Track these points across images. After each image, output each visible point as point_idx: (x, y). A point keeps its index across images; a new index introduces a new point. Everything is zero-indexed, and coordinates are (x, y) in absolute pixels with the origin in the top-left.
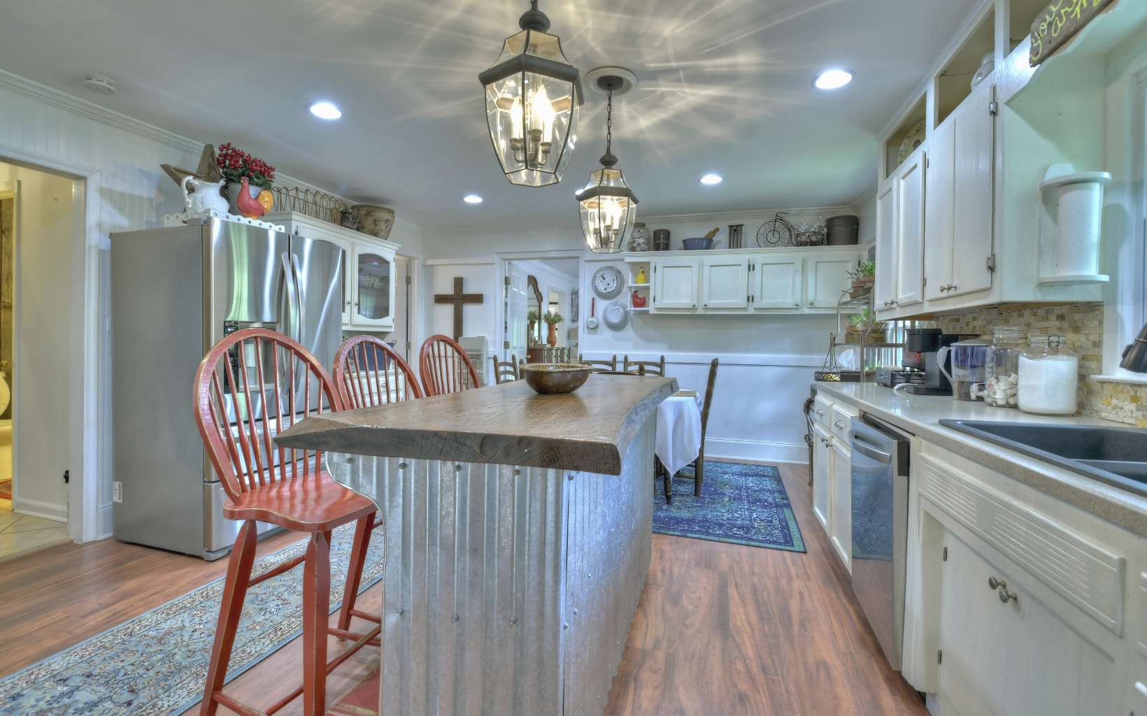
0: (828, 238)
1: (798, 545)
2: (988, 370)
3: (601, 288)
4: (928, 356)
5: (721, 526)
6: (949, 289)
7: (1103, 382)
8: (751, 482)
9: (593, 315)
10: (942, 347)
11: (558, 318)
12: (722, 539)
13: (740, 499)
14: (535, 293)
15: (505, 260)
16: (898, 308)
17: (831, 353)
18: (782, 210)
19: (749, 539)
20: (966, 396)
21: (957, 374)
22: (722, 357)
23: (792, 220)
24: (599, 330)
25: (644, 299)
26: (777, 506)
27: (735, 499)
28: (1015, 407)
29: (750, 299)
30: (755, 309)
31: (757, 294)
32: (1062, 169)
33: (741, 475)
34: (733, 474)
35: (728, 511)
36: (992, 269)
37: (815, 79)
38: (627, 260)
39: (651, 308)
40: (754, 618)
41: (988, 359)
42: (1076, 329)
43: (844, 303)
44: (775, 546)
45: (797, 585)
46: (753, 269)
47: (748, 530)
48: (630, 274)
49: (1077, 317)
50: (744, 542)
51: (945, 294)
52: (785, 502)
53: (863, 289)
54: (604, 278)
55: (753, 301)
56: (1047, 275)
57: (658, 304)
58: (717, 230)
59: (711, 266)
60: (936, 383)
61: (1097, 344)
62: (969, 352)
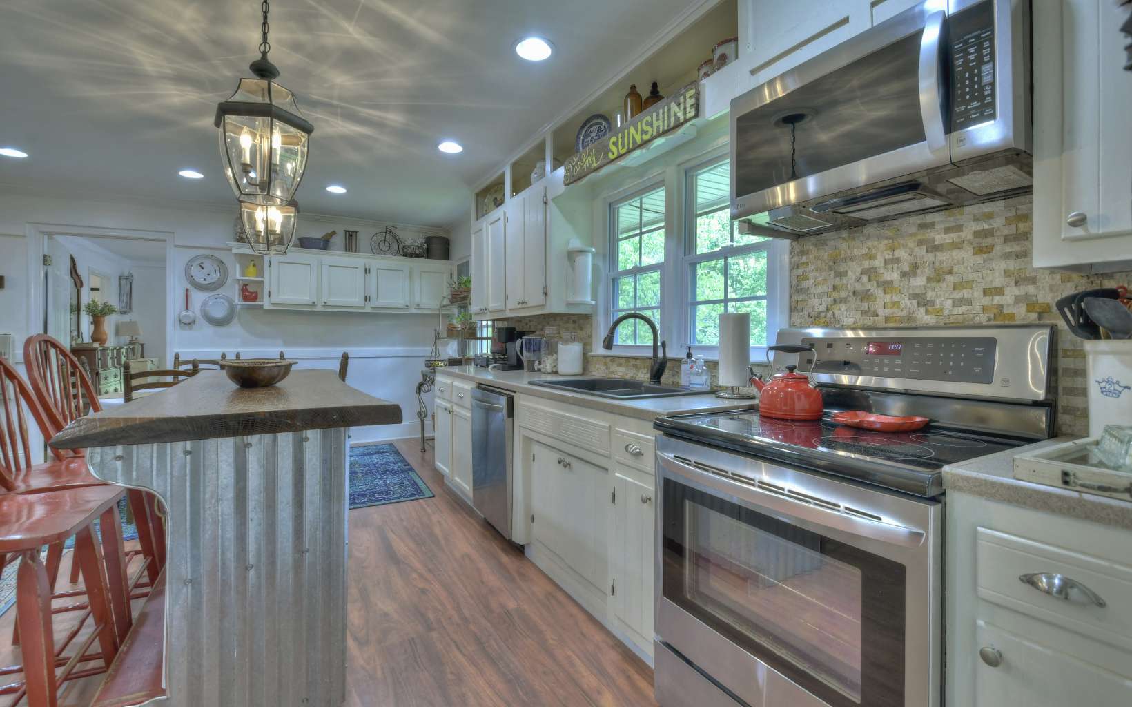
0: (427, 253)
1: (428, 493)
2: (542, 352)
3: (200, 278)
4: (509, 345)
5: (364, 496)
6: (523, 303)
7: (592, 356)
8: (375, 459)
9: (187, 308)
10: (517, 339)
11: (107, 310)
12: (368, 505)
13: (371, 472)
14: (72, 276)
15: (44, 233)
16: (489, 313)
17: (436, 345)
18: (392, 224)
19: (390, 499)
20: (532, 370)
21: (526, 356)
22: (352, 351)
23: (397, 232)
24: (194, 326)
25: (256, 293)
26: (403, 471)
27: (367, 474)
28: (556, 373)
29: (367, 299)
30: (372, 308)
31: (373, 296)
32: (576, 244)
33: (364, 455)
34: (358, 456)
35: (365, 484)
36: (546, 294)
37: (439, 143)
38: (235, 250)
39: (266, 303)
40: (412, 545)
41: (543, 346)
42: (581, 329)
43: (444, 306)
44: (412, 498)
45: (435, 518)
46: (369, 273)
47: (387, 493)
48: (238, 266)
49: (581, 322)
50: (387, 502)
51: (520, 306)
52: (407, 467)
53: (461, 297)
54: (203, 268)
55: (369, 300)
56: (570, 300)
57: (274, 299)
58: (334, 233)
59: (330, 266)
60: (514, 361)
61: (590, 336)
62: (532, 342)
